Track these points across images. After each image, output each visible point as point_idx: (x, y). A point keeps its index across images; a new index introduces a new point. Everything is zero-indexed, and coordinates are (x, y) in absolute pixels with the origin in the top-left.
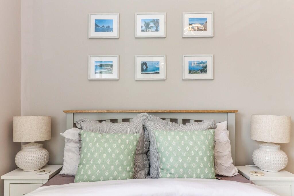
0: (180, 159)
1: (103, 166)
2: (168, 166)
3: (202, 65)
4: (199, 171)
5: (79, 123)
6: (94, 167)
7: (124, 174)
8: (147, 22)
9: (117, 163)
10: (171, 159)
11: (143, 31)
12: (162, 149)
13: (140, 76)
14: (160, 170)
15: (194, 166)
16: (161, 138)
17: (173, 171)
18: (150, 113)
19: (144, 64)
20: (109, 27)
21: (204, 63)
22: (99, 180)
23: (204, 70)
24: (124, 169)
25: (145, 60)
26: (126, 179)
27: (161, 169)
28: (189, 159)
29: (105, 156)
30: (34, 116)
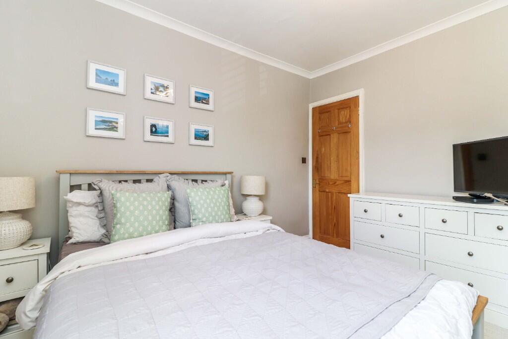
0: (210, 209)
1: (146, 222)
2: (200, 216)
3: (205, 133)
4: (222, 217)
5: (96, 183)
6: (137, 224)
7: (164, 228)
8: (157, 85)
9: (158, 218)
10: (203, 210)
11: (152, 93)
12: (195, 203)
13: (148, 136)
14: (191, 221)
15: (219, 213)
16: (193, 194)
17: (204, 219)
18: (171, 174)
19: (153, 126)
20: (114, 80)
21: (207, 132)
22: (142, 236)
23: (206, 138)
24: (164, 223)
25: (154, 122)
26: (166, 231)
27: (193, 220)
28: (216, 209)
29: (146, 213)
30: (19, 176)
